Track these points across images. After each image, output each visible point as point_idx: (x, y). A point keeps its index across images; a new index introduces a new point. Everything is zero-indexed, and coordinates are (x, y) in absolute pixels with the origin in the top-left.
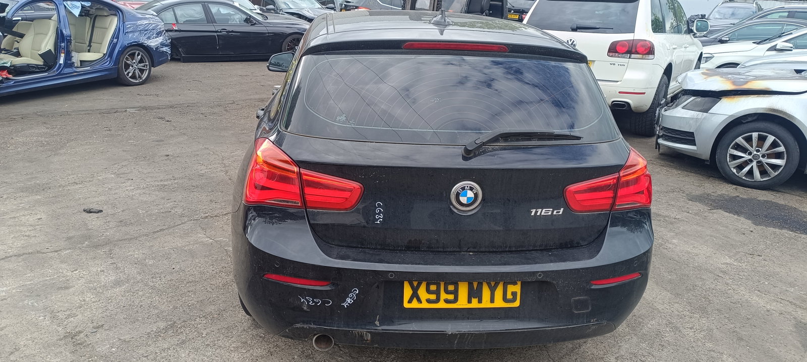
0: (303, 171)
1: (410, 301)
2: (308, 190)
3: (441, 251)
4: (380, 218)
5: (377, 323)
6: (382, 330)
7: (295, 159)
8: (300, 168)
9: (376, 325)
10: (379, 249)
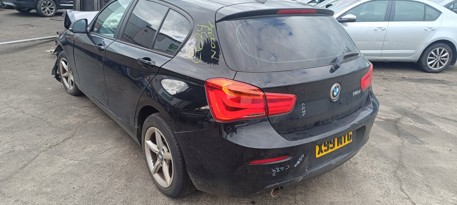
0: (266, 94)
1: (319, 154)
2: (269, 105)
3: (326, 123)
4: (304, 112)
5: (307, 170)
6: (309, 173)
7: (261, 87)
8: (264, 92)
9: (306, 171)
10: (303, 130)
